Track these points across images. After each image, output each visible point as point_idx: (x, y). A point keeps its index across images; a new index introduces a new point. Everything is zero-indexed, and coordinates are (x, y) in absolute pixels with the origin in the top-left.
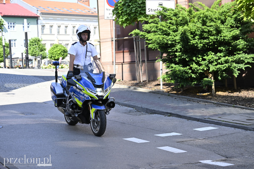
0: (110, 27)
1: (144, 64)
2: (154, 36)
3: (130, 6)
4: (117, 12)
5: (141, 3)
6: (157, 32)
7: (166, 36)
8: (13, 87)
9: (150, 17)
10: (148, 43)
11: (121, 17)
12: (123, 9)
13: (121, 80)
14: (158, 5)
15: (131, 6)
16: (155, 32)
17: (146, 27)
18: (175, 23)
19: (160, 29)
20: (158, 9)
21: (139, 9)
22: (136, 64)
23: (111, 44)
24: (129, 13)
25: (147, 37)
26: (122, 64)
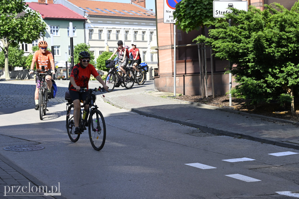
0: (170, 32)
1: (210, 76)
2: (223, 44)
3: (194, 7)
4: (178, 14)
5: (208, 4)
6: (226, 39)
7: (237, 44)
8: (56, 101)
9: (218, 21)
10: (215, 51)
11: (183, 20)
12: (186, 11)
13: (183, 95)
14: (227, 7)
15: (196, 8)
16: (223, 38)
17: (213, 32)
18: (248, 28)
19: (229, 35)
20: (228, 12)
21: (205, 12)
22: (200, 77)
23: (171, 53)
24: (192, 15)
25: (214, 45)
26: (184, 76)
